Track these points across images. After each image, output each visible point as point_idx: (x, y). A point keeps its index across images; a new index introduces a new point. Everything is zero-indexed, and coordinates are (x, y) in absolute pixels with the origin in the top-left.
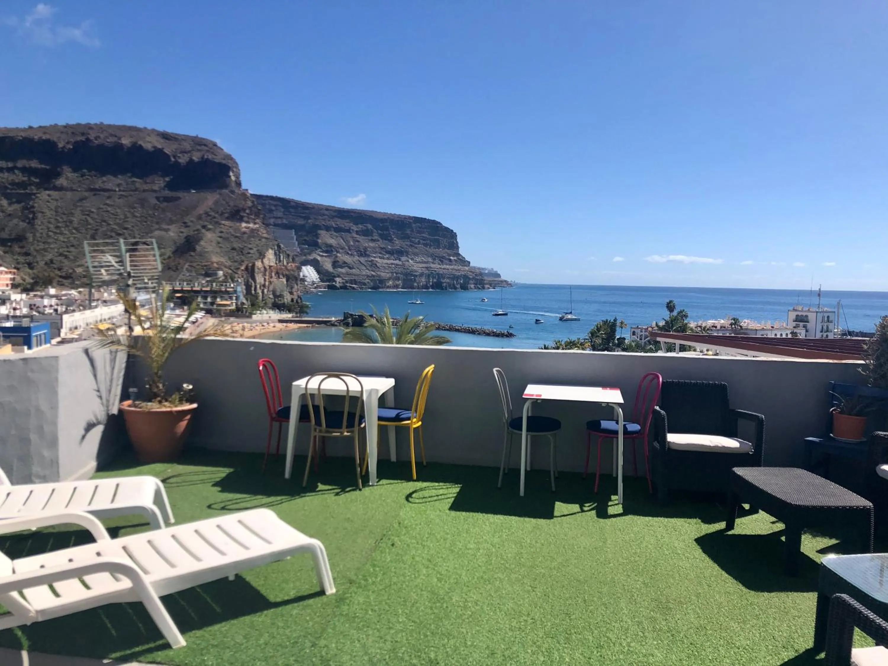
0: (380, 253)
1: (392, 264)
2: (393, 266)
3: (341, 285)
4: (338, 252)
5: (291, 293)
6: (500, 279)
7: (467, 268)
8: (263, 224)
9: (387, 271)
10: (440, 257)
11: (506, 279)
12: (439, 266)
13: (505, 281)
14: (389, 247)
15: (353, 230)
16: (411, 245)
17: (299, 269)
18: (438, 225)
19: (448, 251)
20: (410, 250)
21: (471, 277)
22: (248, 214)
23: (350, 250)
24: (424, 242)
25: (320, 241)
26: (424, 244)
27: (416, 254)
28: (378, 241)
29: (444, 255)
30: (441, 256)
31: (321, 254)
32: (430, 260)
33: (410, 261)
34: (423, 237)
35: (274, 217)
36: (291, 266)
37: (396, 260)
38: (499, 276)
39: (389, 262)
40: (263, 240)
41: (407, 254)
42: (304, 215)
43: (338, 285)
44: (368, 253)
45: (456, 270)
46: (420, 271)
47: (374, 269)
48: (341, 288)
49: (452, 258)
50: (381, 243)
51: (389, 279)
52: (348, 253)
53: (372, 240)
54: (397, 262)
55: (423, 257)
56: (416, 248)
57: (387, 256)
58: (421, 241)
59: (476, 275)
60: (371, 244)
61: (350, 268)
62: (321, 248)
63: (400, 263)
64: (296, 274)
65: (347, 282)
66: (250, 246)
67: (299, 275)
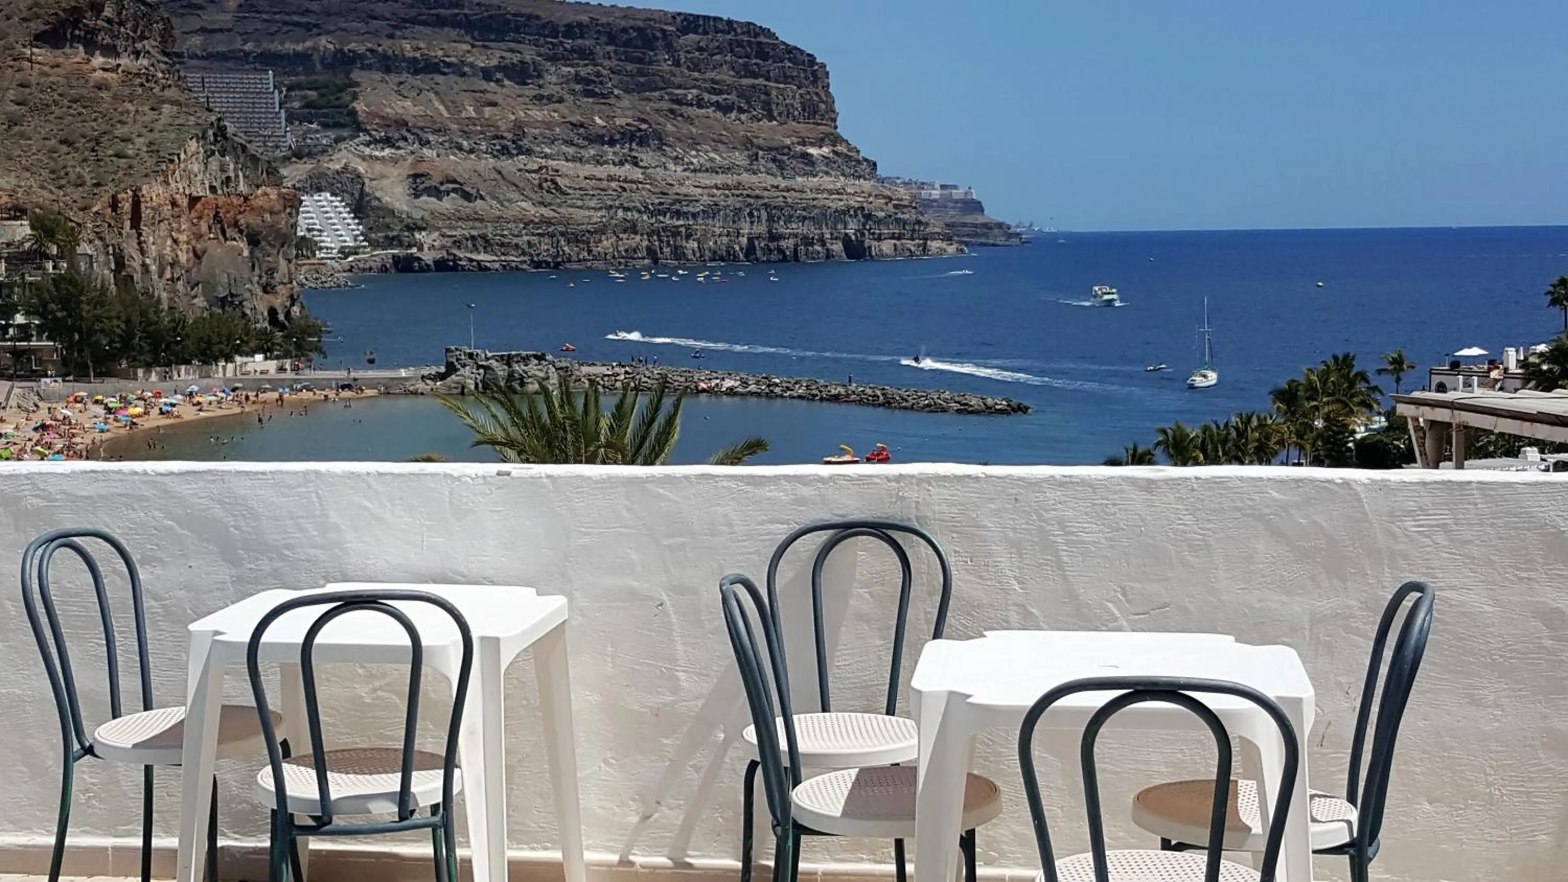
0: (570, 143)
1: (611, 178)
2: (614, 185)
3: (438, 255)
4: (425, 143)
5: (268, 289)
6: (981, 220)
7: (866, 185)
8: (165, 54)
9: (592, 204)
10: (770, 149)
11: (1001, 220)
12: (771, 181)
13: (1000, 225)
14: (598, 121)
15: (471, 65)
16: (672, 111)
17: (292, 204)
18: (762, 39)
19: (801, 127)
20: (670, 128)
21: (881, 214)
22: (109, 21)
23: (466, 134)
24: (714, 98)
25: (360, 106)
26: (718, 106)
27: (694, 143)
28: (561, 101)
29: (788, 141)
30: (774, 144)
31: (367, 151)
32: (740, 158)
33: (671, 166)
34: (713, 81)
35: (203, 30)
36: (266, 194)
37: (621, 163)
38: (976, 207)
39: (601, 171)
40: (166, 108)
41: (660, 141)
42: (304, 20)
43: (428, 257)
44: (525, 143)
45: (830, 192)
46: (705, 199)
47: (548, 198)
48: (440, 265)
49: (813, 151)
50: (570, 111)
51: (601, 230)
52: (460, 148)
53: (539, 98)
54: (627, 170)
55: (715, 150)
56: (689, 120)
57: (592, 152)
58: (706, 96)
59: (896, 206)
60: (538, 114)
61: (467, 197)
62: (366, 131)
63: (637, 174)
64: (283, 221)
65: (457, 244)
66: (120, 131)
67: (294, 226)
